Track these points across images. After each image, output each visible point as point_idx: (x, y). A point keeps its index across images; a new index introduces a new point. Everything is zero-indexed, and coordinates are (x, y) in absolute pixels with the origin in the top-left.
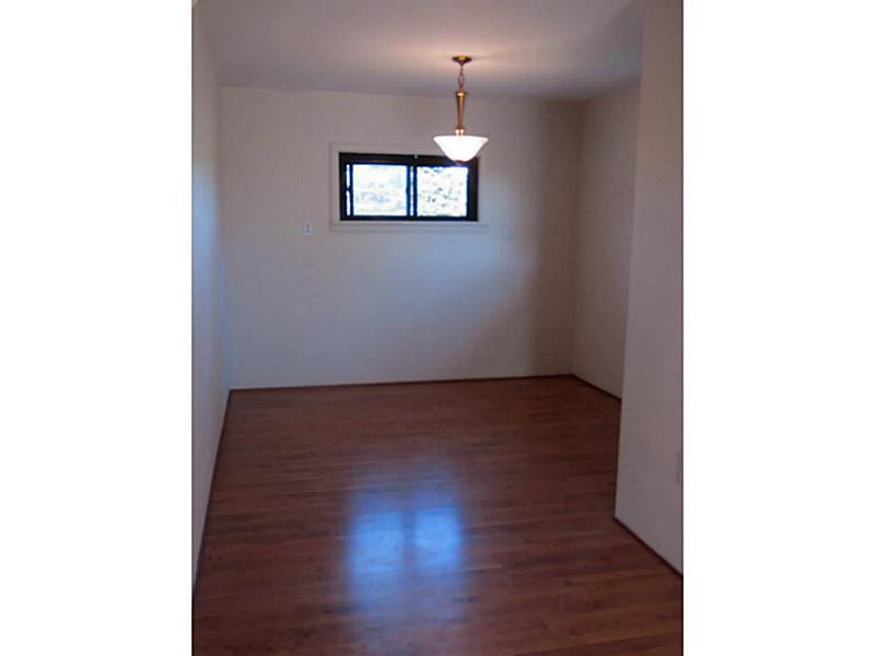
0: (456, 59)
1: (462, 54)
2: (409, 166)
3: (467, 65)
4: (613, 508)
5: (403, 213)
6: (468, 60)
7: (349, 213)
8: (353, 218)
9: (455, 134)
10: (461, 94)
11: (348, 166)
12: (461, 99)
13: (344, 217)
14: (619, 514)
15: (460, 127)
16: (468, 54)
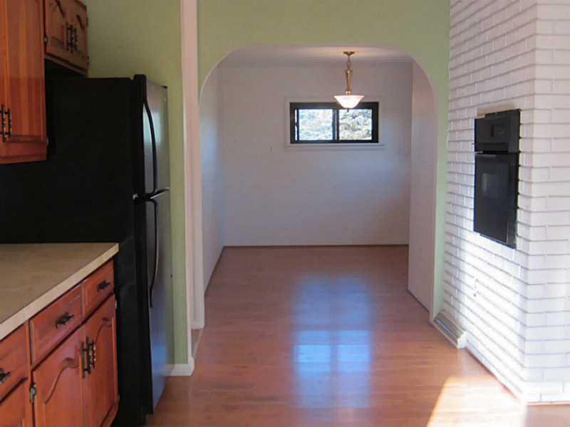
0: (345, 53)
1: (349, 50)
2: (334, 109)
3: (352, 55)
4: (407, 285)
5: (331, 138)
6: (352, 53)
7: (296, 139)
8: (299, 142)
9: (345, 94)
10: (348, 72)
11: (296, 111)
12: (349, 75)
13: (293, 141)
14: (409, 288)
15: (348, 90)
16: (352, 51)
